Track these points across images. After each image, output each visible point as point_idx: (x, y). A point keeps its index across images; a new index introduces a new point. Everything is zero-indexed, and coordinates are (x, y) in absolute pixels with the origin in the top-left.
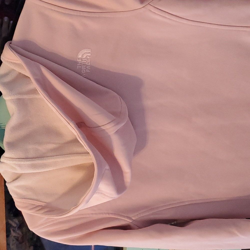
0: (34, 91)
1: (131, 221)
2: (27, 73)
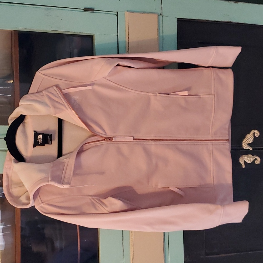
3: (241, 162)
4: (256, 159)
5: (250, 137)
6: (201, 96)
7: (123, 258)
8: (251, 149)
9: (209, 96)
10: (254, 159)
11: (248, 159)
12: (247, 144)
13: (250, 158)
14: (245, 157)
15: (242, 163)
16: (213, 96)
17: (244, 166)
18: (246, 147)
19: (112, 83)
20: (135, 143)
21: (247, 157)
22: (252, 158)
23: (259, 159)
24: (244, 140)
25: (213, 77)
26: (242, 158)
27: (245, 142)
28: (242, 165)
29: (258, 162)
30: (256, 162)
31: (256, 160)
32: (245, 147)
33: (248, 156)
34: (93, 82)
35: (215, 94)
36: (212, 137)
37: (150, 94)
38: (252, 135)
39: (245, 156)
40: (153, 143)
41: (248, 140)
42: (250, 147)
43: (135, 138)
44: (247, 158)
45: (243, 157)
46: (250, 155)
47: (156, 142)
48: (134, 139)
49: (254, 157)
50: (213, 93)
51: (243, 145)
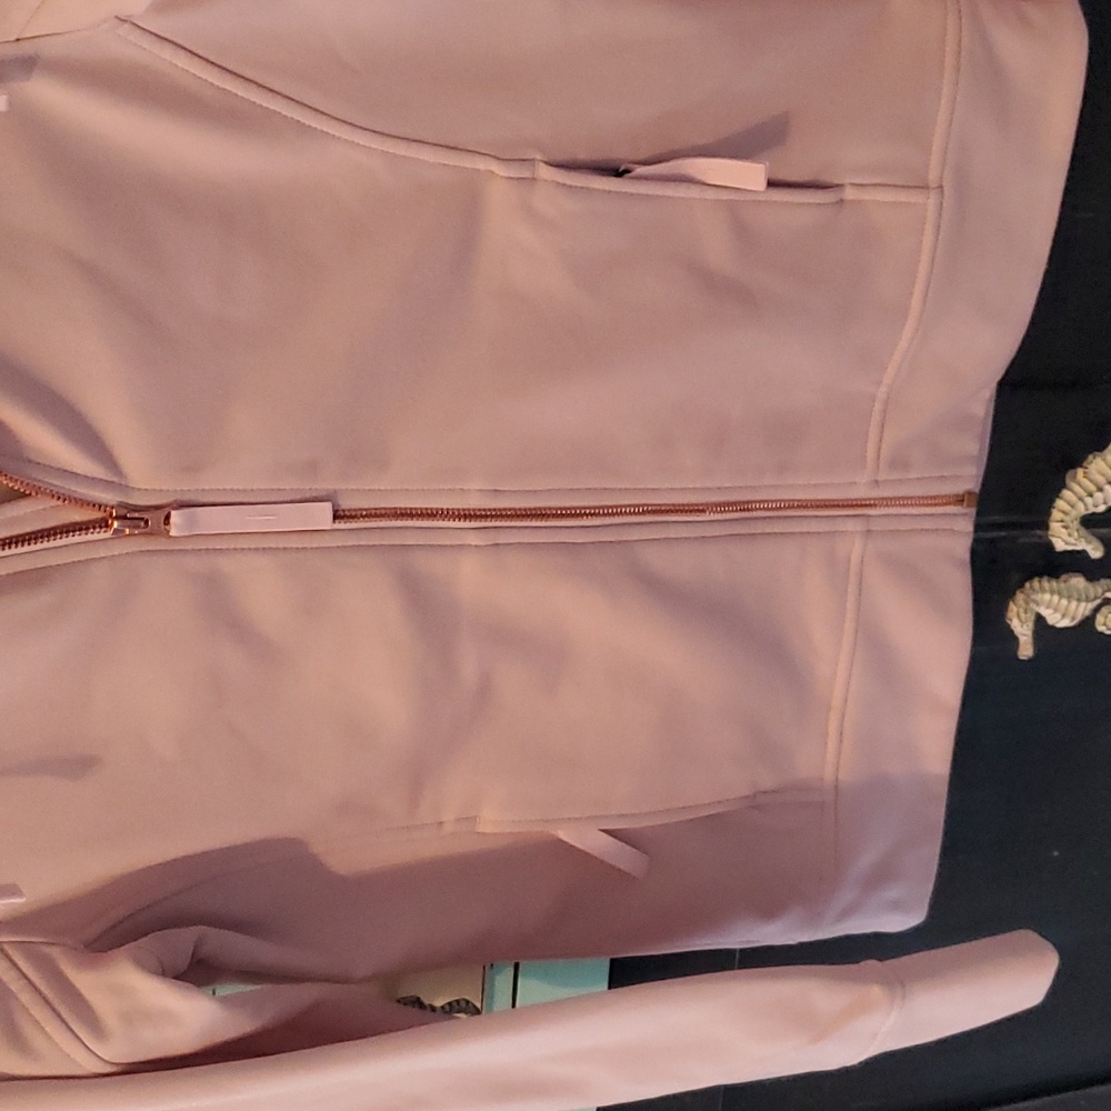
3: (1014, 623)
5: (1108, 473)
6: (850, 194)
8: (1096, 552)
9: (902, 197)
10: (1097, 602)
12: (1076, 524)
14: (1047, 596)
15: (1022, 629)
16: (932, 201)
17: (1026, 650)
18: (1067, 543)
19: (183, 62)
20: (338, 541)
21: (1059, 594)
22: (1087, 599)
25: (950, 48)
26: (1027, 603)
30: (1105, 624)
31: (1104, 611)
32: (1064, 536)
33: (1061, 585)
34: (26, 49)
35: (944, 184)
36: (876, 482)
37: (482, 164)
39: (1046, 584)
40: (473, 539)
42: (1089, 542)
43: (347, 504)
44: (1056, 598)
45: (1033, 597)
47: (492, 532)
48: (336, 517)
50: (933, 176)
51: (1055, 527)
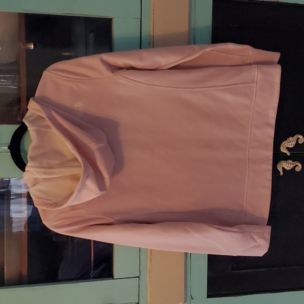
0: (48, 127)
1: (113, 220)
2: (44, 115)
3: (278, 168)
4: (297, 165)
5: (293, 140)
7: (140, 271)
10: (295, 165)
11: (287, 165)
12: (285, 147)
13: (290, 165)
22: (292, 164)
23: (300, 165)
24: (285, 142)
27: (284, 144)
28: (280, 172)
29: (299, 168)
31: (297, 167)
32: (283, 149)
33: (287, 162)
38: (294, 139)
39: (284, 161)
41: (289, 143)
45: (281, 163)
46: (290, 161)
49: (295, 163)
